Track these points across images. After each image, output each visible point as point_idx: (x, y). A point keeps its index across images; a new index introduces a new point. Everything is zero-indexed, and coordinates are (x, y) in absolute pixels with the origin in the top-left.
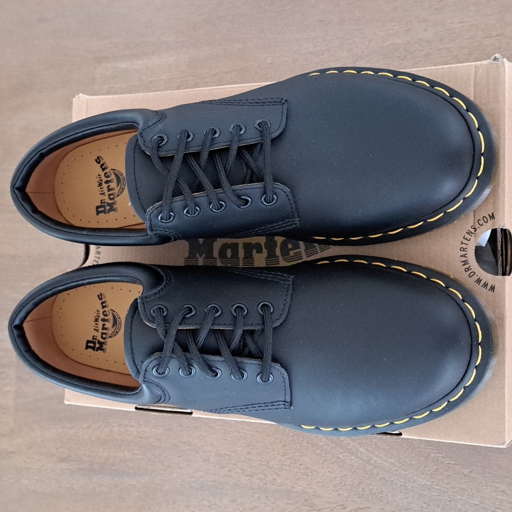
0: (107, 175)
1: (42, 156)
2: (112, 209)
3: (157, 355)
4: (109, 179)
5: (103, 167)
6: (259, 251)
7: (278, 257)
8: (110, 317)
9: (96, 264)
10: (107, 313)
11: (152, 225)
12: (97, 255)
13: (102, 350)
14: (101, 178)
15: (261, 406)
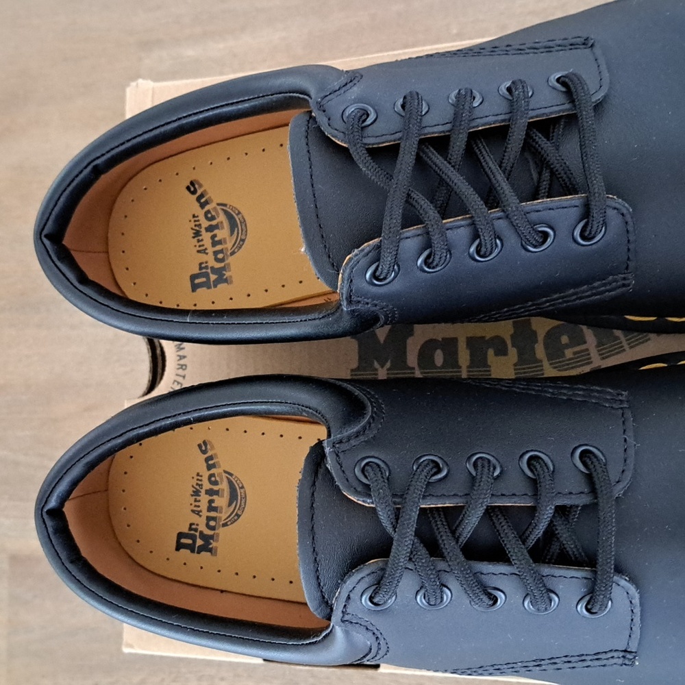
0: (209, 215)
1: (98, 172)
2: (222, 279)
3: (374, 564)
4: (214, 223)
5: (203, 200)
6: (502, 351)
7: (541, 361)
8: (224, 486)
9: (177, 387)
10: (218, 479)
11: (351, 291)
12: (181, 372)
13: (210, 550)
14: (198, 221)
15: (569, 662)
